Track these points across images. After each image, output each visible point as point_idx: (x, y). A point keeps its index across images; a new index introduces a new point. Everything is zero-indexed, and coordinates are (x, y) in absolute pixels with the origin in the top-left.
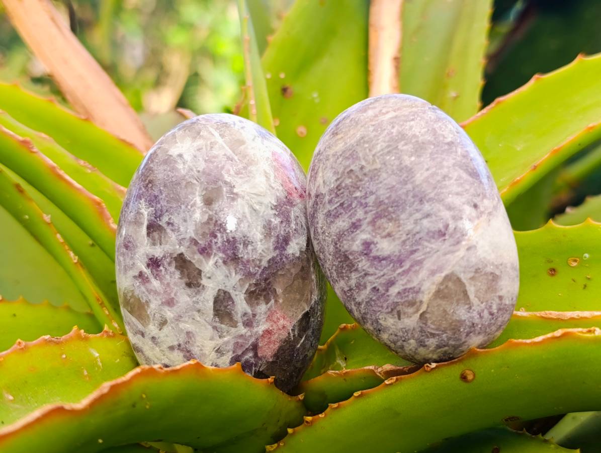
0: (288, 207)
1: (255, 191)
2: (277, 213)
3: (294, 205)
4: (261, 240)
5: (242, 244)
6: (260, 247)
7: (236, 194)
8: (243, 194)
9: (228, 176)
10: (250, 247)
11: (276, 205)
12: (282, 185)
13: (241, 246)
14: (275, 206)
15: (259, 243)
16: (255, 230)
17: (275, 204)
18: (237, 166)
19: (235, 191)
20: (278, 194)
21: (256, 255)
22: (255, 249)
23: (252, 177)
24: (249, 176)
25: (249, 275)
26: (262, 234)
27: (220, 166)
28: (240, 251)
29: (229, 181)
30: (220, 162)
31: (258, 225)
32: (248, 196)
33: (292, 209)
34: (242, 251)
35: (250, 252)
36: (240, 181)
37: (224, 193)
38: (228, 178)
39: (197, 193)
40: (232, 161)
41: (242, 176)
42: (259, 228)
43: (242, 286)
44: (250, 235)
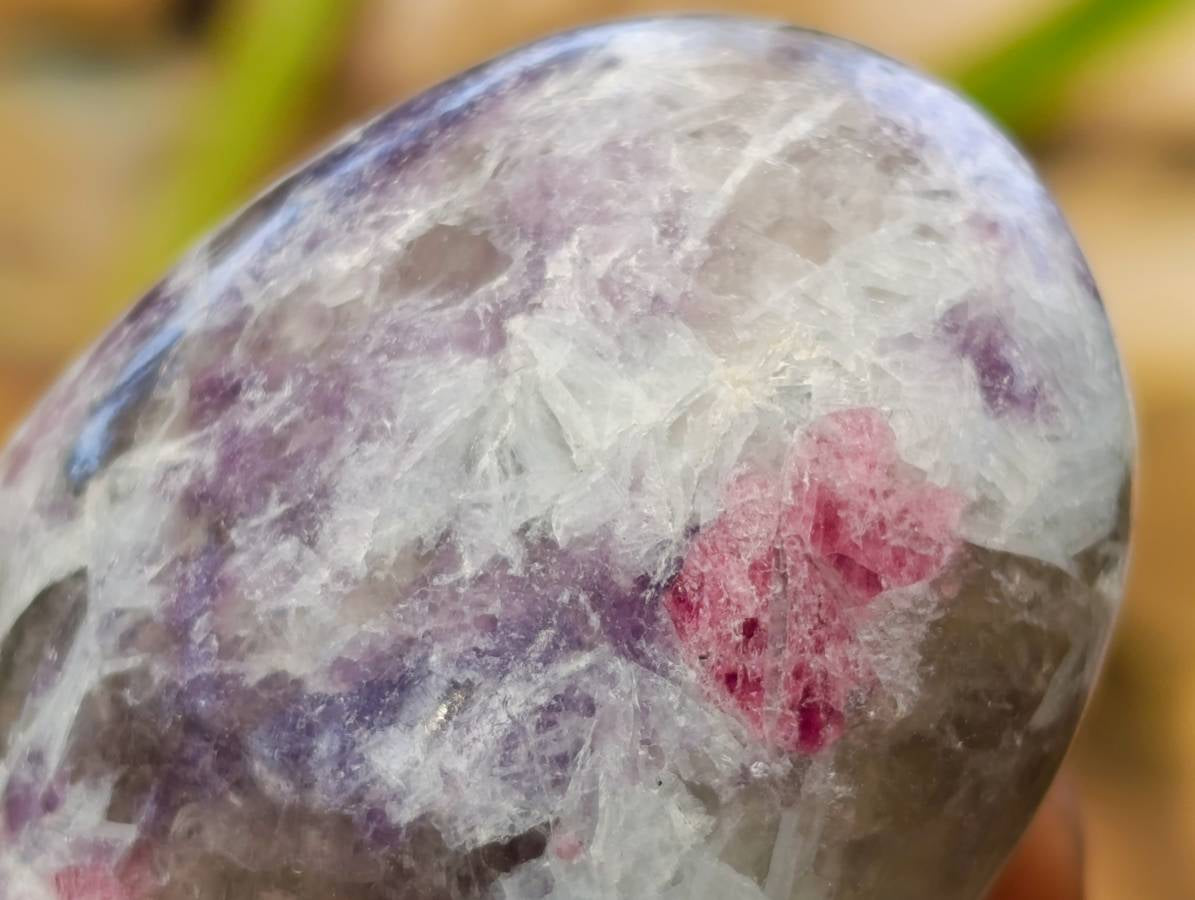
0: (595, 620)
1: (563, 405)
2: (516, 570)
3: (636, 655)
4: (342, 575)
5: (284, 507)
6: (312, 589)
7: (500, 340)
8: (516, 361)
9: (573, 260)
10: (288, 548)
11: (552, 544)
12: (693, 530)
13: (275, 510)
14: (547, 543)
15: (325, 575)
16: (374, 514)
17: (559, 536)
18: (647, 269)
19: (516, 325)
20: (621, 530)
21: (266, 597)
22: (293, 576)
23: (625, 358)
24: (620, 339)
25: (175, 633)
26: (373, 560)
27: (610, 203)
28: (254, 522)
29: (549, 275)
30: (633, 197)
31: (402, 515)
32: (521, 390)
33: (605, 647)
34: (256, 528)
35: (268, 565)
36: (574, 316)
37: (481, 291)
38: (560, 265)
39: (437, 205)
40: (664, 233)
41: (608, 311)
42: (394, 528)
43: (128, 640)
44: (342, 512)
